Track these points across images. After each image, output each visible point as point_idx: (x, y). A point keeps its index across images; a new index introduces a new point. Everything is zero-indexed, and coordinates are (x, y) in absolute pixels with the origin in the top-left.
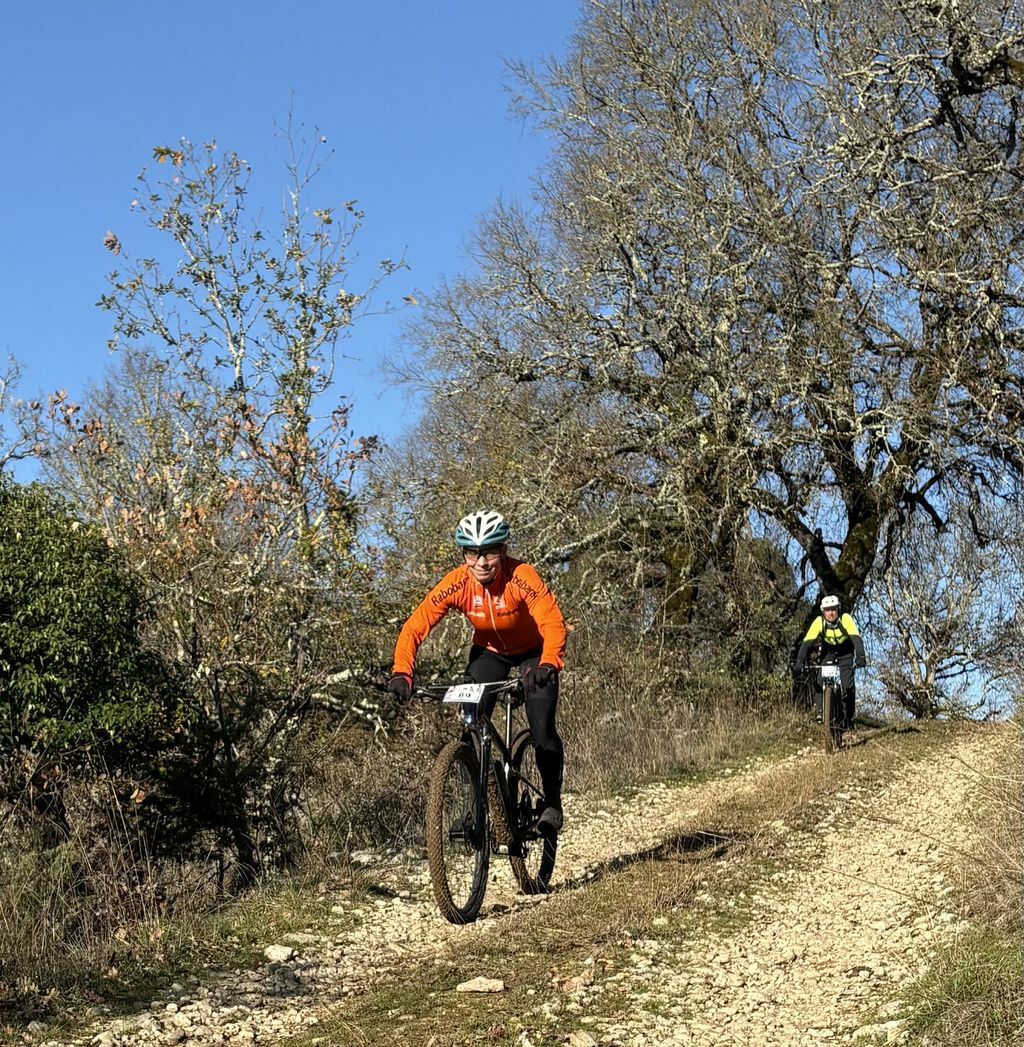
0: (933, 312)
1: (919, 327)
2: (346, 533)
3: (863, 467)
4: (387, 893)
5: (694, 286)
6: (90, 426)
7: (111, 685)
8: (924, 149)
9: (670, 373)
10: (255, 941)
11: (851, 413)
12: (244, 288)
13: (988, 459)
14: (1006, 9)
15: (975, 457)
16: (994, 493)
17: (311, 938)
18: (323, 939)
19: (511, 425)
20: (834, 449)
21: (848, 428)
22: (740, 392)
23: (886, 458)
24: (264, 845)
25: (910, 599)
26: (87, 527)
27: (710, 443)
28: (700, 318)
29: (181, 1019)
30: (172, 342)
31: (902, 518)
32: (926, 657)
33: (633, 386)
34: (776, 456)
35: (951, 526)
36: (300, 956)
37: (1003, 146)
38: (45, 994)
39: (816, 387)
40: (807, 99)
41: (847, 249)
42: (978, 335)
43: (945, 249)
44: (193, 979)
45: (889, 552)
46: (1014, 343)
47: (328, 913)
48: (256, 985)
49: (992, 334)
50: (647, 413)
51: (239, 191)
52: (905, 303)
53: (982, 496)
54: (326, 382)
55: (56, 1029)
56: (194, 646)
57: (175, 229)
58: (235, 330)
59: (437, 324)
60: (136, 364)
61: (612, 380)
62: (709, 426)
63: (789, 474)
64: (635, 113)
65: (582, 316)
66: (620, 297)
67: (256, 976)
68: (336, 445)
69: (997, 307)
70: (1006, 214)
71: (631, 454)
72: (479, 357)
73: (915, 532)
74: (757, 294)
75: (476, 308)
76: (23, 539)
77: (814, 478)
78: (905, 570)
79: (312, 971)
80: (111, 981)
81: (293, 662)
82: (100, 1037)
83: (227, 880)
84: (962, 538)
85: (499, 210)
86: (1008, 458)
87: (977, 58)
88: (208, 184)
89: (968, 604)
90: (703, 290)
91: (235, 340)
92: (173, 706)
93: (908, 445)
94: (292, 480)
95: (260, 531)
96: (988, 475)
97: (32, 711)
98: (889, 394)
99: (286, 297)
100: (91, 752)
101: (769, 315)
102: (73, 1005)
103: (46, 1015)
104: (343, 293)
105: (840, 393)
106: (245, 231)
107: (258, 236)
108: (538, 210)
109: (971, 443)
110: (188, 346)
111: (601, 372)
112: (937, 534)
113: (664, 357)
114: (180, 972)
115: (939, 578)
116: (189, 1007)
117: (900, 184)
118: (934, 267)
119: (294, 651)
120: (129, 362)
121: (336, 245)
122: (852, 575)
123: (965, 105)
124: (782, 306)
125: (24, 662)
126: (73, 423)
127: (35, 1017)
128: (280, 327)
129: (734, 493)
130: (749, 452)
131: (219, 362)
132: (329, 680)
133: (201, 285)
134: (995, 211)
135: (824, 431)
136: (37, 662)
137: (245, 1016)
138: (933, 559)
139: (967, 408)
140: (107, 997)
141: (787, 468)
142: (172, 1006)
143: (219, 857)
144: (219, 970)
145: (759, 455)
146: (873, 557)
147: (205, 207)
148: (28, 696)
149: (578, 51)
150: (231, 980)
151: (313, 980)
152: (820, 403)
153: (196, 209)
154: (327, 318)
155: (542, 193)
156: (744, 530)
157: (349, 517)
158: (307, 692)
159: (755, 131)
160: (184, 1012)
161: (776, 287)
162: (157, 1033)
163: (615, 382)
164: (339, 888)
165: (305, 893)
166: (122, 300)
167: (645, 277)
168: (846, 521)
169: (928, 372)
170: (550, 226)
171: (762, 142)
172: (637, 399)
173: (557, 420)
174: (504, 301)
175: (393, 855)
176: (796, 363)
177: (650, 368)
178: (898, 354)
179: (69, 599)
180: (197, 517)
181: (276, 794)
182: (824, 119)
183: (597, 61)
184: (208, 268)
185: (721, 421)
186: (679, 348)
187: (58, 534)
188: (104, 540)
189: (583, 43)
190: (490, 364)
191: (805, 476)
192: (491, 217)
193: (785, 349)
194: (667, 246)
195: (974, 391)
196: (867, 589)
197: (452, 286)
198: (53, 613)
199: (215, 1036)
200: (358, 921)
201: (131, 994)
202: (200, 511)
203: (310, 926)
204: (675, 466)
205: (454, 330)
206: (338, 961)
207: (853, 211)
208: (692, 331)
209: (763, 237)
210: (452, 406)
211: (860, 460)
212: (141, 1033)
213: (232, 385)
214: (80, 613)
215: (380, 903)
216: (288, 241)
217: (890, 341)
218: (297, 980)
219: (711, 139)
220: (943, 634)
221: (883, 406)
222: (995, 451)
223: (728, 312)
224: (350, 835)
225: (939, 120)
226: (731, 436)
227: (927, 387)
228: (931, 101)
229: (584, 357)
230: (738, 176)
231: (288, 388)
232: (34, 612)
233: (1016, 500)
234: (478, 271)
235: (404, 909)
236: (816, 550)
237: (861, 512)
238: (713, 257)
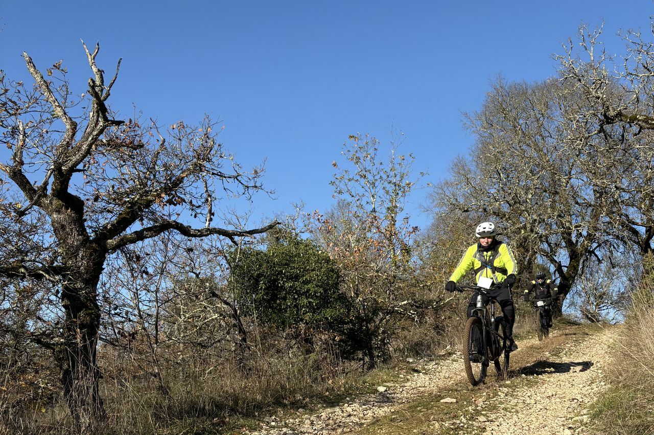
0: (598, 193)
1: (593, 197)
2: (407, 258)
3: (574, 242)
4: (418, 371)
5: (521, 183)
6: (326, 221)
7: (330, 303)
8: (595, 142)
9: (512, 210)
10: (374, 385)
11: (571, 224)
12: (376, 180)
13: (615, 240)
14: (621, 99)
15: (611, 240)
16: (617, 251)
17: (393, 385)
18: (397, 385)
19: (461, 226)
20: (565, 235)
21: (570, 229)
22: (535, 217)
23: (582, 239)
24: (378, 356)
25: (590, 285)
26: (324, 253)
27: (525, 233)
28: (522, 193)
29: (349, 409)
30: (353, 196)
31: (587, 258)
32: (595, 304)
33: (500, 214)
34: (547, 237)
35: (603, 262)
36: (389, 390)
37: (620, 140)
38: (305, 400)
39: (559, 216)
40: (557, 125)
41: (570, 173)
42: (612, 201)
43: (602, 174)
44: (353, 396)
45: (583, 269)
46: (623, 203)
47: (398, 377)
48: (374, 399)
49: (617, 200)
50: (505, 223)
51: (376, 149)
52: (589, 190)
53: (613, 252)
54: (402, 209)
55: (308, 411)
56: (357, 291)
57: (355, 161)
58: (373, 193)
59: (437, 194)
60: (341, 204)
61: (493, 212)
62: (525, 227)
63: (551, 243)
64: (502, 129)
65: (484, 192)
66: (497, 186)
67: (375, 396)
68: (404, 229)
69: (618, 192)
70: (621, 162)
71: (499, 236)
72: (451, 204)
73: (592, 263)
74: (541, 186)
75: (450, 189)
76: (303, 256)
77: (559, 244)
78: (588, 275)
79: (393, 395)
80: (326, 396)
81: (389, 298)
82: (322, 414)
83: (366, 367)
84: (607, 265)
85: (458, 158)
86: (622, 240)
87: (612, 113)
88: (366, 147)
89: (609, 287)
90: (523, 185)
91: (373, 196)
92: (350, 310)
93: (589, 235)
94: (390, 240)
95: (380, 255)
96: (615, 246)
97: (304, 311)
98: (583, 219)
99: (389, 183)
100: (323, 324)
101: (544, 193)
102: (313, 404)
103: (304, 407)
104: (408, 182)
105: (567, 218)
106: (377, 162)
107: (381, 164)
108: (471, 158)
109: (610, 235)
110: (358, 197)
111: (490, 209)
112: (598, 264)
113: (510, 205)
114: (349, 394)
115: (599, 278)
116: (352, 405)
117: (587, 152)
118: (598, 179)
119: (389, 294)
120: (339, 203)
121: (406, 167)
122: (571, 276)
123: (607, 127)
124: (549, 190)
125: (302, 295)
126: (320, 221)
127: (301, 407)
128: (387, 192)
129: (532, 249)
130: (538, 236)
131: (368, 203)
132: (400, 304)
133: (363, 178)
134: (618, 162)
135: (562, 229)
136: (306, 295)
137: (370, 409)
138: (597, 272)
139: (609, 224)
140: (325, 401)
141: (550, 241)
142: (346, 405)
143: (363, 359)
144: (362, 394)
145: (541, 237)
146: (578, 270)
147: (365, 154)
148: (303, 306)
149: (484, 109)
150: (367, 397)
151: (393, 398)
152: (561, 221)
153: (361, 155)
154: (402, 190)
155: (472, 153)
156: (536, 261)
157: (408, 252)
158: (393, 307)
159: (541, 135)
160: (350, 407)
161: (547, 184)
162: (341, 414)
163: (494, 213)
164: (402, 369)
165: (391, 371)
166: (337, 182)
167: (505, 180)
168: (569, 259)
169: (596, 212)
170: (474, 163)
171: (543, 139)
172: (502, 218)
173: (475, 224)
174: (459, 187)
175: (420, 359)
176: (553, 207)
177: (506, 209)
178: (586, 206)
179: (317, 275)
180: (359, 250)
181: (383, 340)
182: (563, 132)
183: (490, 113)
184: (365, 173)
185: (528, 225)
186: (515, 203)
187: (314, 255)
188: (329, 257)
189: (486, 107)
190: (454, 206)
191: (556, 244)
192: (455, 160)
193: (550, 203)
194: (512, 171)
195: (611, 218)
196: (576, 281)
197: (443, 182)
198: (312, 280)
199: (360, 415)
200: (408, 380)
201: (333, 401)
202: (360, 248)
203: (392, 381)
204: (514, 239)
205: (443, 196)
206: (401, 392)
207: (572, 161)
208: (520, 197)
209: (543, 168)
210: (441, 219)
211: (574, 239)
212: (336, 413)
213: (371, 210)
214: (320, 280)
215: (416, 374)
216: (391, 166)
217: (584, 202)
218: (388, 398)
219: (527, 137)
220: (601, 296)
221: (581, 222)
222: (618, 237)
223: (531, 192)
224: (406, 353)
225: (600, 132)
226: (532, 231)
227: (596, 217)
228: (597, 127)
229: (485, 205)
230: (535, 149)
231: (389, 211)
232: (306, 279)
233: (624, 254)
234: (452, 177)
235: (423, 377)
236: (559, 268)
237: (574, 256)
238: (527, 174)
